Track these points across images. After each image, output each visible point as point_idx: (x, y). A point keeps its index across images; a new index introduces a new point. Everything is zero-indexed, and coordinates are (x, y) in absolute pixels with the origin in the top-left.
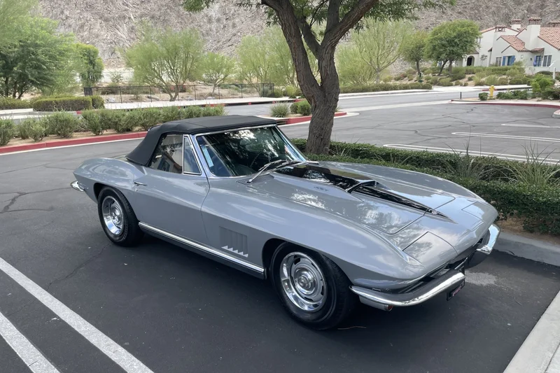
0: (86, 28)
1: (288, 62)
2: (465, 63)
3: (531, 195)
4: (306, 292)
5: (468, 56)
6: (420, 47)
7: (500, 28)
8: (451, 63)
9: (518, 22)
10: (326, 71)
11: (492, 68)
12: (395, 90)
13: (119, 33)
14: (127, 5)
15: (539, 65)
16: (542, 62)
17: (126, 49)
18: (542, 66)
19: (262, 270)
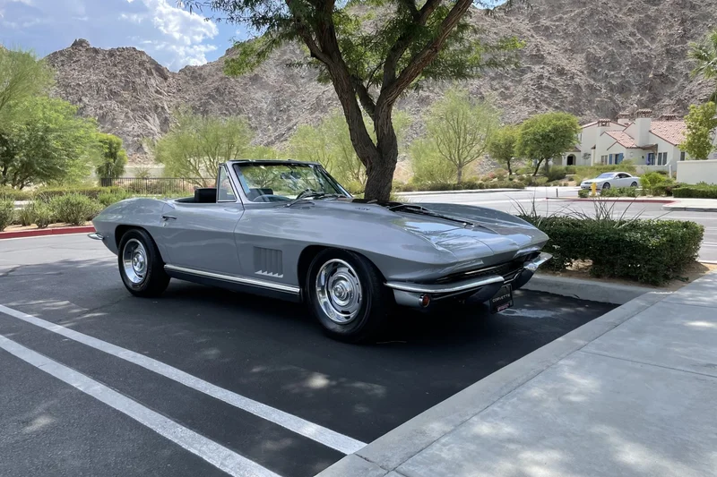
0: (108, 118)
1: (351, 156)
2: (565, 161)
3: (593, 235)
4: (342, 303)
5: (568, 154)
6: (509, 144)
7: (602, 122)
8: (547, 161)
9: (626, 116)
10: (382, 130)
11: (597, 167)
12: (481, 188)
13: (148, 124)
14: (161, 94)
15: (653, 164)
16: (657, 160)
17: (156, 143)
18: (656, 165)
19: (297, 290)
